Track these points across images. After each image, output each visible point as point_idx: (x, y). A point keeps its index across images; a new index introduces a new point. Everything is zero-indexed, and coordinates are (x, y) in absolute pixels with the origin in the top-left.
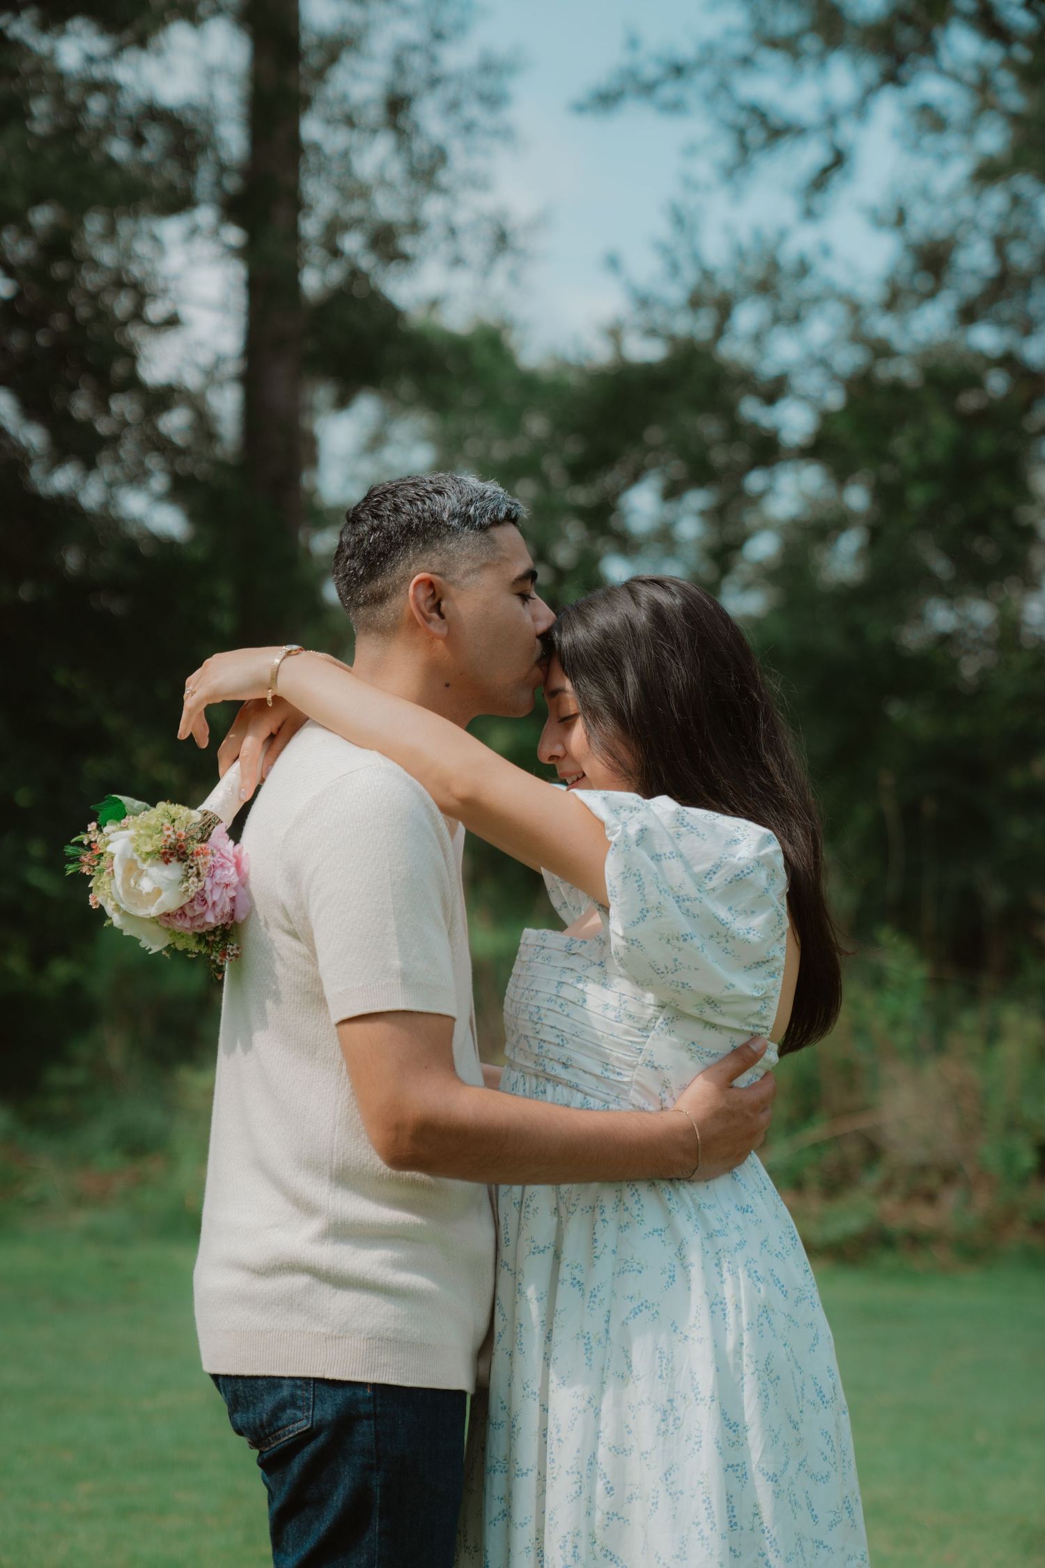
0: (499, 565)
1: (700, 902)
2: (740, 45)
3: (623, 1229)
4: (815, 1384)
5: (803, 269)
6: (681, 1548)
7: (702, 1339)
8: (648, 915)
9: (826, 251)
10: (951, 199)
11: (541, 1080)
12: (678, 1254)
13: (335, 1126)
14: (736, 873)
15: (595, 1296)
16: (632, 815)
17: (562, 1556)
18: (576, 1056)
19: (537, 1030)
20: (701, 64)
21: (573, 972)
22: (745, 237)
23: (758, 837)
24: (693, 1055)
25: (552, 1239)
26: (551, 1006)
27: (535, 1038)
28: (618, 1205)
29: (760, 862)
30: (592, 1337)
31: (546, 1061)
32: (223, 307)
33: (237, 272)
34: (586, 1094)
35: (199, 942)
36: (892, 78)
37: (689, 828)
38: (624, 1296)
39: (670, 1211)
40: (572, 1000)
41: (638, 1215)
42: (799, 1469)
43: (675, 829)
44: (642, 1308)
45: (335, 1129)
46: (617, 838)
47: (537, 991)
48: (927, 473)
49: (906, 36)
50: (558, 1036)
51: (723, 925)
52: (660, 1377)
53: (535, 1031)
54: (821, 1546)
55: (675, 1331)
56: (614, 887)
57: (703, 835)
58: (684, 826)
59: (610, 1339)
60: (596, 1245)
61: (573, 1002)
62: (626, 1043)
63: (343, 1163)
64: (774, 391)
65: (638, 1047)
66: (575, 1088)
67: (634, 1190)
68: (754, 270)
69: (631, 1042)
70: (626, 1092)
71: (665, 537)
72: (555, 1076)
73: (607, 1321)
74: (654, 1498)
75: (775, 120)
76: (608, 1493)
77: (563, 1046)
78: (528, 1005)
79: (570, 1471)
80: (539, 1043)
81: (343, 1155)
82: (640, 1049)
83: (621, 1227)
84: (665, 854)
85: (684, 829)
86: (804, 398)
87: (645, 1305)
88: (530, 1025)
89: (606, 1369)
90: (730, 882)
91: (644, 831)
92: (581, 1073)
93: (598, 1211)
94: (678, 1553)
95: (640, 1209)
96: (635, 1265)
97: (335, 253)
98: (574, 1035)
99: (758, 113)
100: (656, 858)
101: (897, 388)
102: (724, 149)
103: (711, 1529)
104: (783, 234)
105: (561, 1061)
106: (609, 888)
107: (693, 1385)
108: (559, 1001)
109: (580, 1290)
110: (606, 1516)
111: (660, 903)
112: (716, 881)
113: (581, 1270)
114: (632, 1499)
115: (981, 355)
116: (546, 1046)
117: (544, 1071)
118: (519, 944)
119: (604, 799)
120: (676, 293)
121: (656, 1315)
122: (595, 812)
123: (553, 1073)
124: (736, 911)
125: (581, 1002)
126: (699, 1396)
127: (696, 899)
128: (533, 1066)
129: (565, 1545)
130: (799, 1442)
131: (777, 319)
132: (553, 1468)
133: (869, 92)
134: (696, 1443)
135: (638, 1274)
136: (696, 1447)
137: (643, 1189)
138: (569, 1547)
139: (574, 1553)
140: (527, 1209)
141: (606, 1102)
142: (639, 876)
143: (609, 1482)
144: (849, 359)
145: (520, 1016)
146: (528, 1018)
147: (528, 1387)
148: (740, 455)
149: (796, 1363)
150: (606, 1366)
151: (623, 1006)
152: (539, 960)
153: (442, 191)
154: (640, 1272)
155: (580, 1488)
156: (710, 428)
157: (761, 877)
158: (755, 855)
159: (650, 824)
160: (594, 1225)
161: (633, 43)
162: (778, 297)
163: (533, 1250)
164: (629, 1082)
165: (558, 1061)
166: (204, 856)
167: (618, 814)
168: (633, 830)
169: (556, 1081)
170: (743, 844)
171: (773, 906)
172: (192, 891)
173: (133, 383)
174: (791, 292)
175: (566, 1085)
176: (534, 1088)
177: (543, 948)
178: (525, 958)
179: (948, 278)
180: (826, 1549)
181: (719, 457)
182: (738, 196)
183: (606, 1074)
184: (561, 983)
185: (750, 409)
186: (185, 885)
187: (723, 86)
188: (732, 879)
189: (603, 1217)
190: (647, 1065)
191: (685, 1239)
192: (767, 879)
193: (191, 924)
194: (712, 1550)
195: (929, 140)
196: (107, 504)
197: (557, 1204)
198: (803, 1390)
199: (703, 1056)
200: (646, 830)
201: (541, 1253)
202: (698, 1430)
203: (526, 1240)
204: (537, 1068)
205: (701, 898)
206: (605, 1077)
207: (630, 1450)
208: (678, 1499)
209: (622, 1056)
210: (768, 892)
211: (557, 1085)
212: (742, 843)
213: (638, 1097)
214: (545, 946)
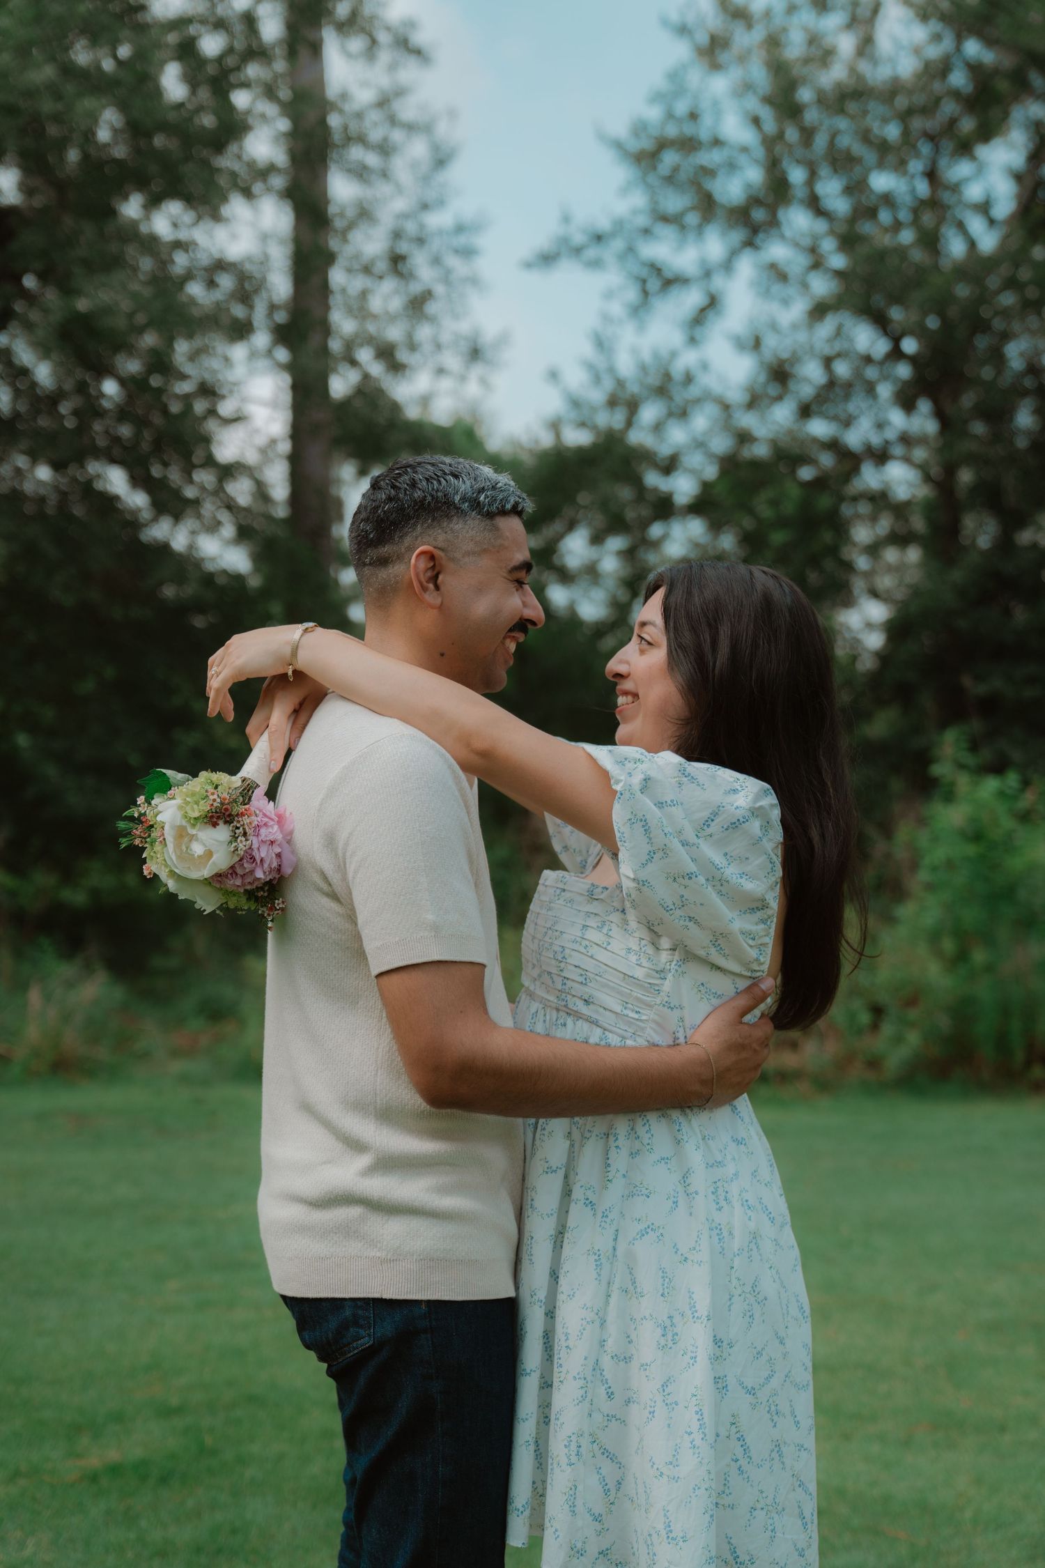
0: (498, 552)
1: (698, 847)
2: (642, 221)
3: (634, 1156)
4: (798, 1301)
5: (689, 379)
6: (674, 1455)
7: (701, 1262)
8: (655, 856)
9: (705, 366)
10: (795, 327)
11: (561, 1013)
12: (682, 1182)
13: (377, 1070)
14: (733, 821)
15: (607, 1216)
16: (636, 766)
17: (566, 1454)
18: (596, 993)
19: (561, 968)
20: (613, 234)
21: (597, 917)
22: (647, 356)
23: (755, 790)
24: (703, 996)
25: (564, 1161)
26: (576, 947)
27: (559, 975)
28: (630, 1134)
29: (755, 812)
30: (602, 1254)
31: (569, 997)
32: (274, 404)
33: (286, 380)
34: (605, 1030)
35: (249, 899)
36: (750, 244)
37: (690, 778)
38: (632, 1218)
39: (679, 1141)
40: (595, 941)
41: (648, 1144)
42: (785, 1381)
43: (677, 779)
44: (649, 1230)
45: (377, 1072)
46: (622, 787)
47: (561, 932)
48: (782, 522)
49: (759, 215)
50: (581, 975)
51: (718, 869)
52: (662, 1295)
53: (559, 969)
54: (803, 1449)
55: (676, 1252)
56: (623, 833)
57: (703, 785)
58: (686, 776)
59: (616, 1256)
60: (609, 1169)
61: (597, 945)
62: (646, 985)
63: (386, 1104)
64: (669, 466)
65: (657, 988)
66: (595, 1023)
67: (645, 1121)
68: (654, 380)
69: (650, 983)
70: (643, 1029)
71: (592, 572)
72: (576, 1012)
73: (615, 1240)
74: (651, 1407)
75: (668, 274)
76: (609, 1397)
77: (585, 984)
78: (551, 944)
79: (577, 1377)
80: (563, 980)
81: (386, 1096)
82: (658, 990)
83: (632, 1154)
84: (666, 802)
85: (686, 779)
86: (692, 472)
87: (650, 1228)
88: (553, 962)
89: (611, 1284)
90: (727, 829)
91: (647, 780)
92: (602, 1010)
93: (612, 1138)
94: (671, 1460)
95: (650, 1138)
96: (644, 1190)
97: (354, 363)
98: (597, 975)
99: (655, 268)
100: (660, 805)
101: (755, 464)
102: (632, 294)
103: (702, 1439)
104: (674, 355)
105: (583, 998)
106: (618, 835)
107: (690, 1304)
108: (584, 943)
109: (592, 1209)
110: (606, 1418)
111: (665, 845)
112: (714, 827)
113: (594, 1191)
114: (629, 1402)
115: (815, 440)
116: (569, 983)
117: (566, 1006)
118: (538, 884)
119: (610, 751)
120: (597, 396)
121: (660, 1237)
122: (600, 763)
123: (575, 1009)
124: (731, 857)
125: (605, 944)
126: (696, 1315)
127: (694, 844)
128: (555, 1001)
129: (569, 1444)
130: (785, 1355)
131: (670, 414)
132: (561, 1372)
133: (733, 254)
134: (692, 1358)
135: (646, 1198)
136: (692, 1362)
137: (652, 1117)
138: (573, 1446)
139: (578, 1452)
140: (543, 1132)
141: (624, 1038)
142: (645, 821)
143: (610, 1388)
144: (721, 444)
145: (543, 953)
146: (552, 957)
147: (535, 1294)
148: (645, 512)
149: (782, 1283)
150: (612, 1281)
151: (643, 949)
152: (561, 902)
153: (432, 320)
154: (648, 1197)
155: (586, 1392)
156: (625, 493)
157: (755, 826)
158: (751, 806)
159: (653, 774)
160: (608, 1151)
161: (566, 219)
162: (671, 398)
163: (546, 1170)
164: (646, 1020)
165: (581, 998)
166: (248, 816)
167: (624, 765)
168: (637, 780)
169: (577, 1016)
170: (742, 793)
171: (766, 854)
172: (241, 850)
173: (210, 462)
174: (680, 396)
175: (587, 1020)
176: (554, 1020)
177: (564, 890)
178: (544, 898)
179: (792, 385)
180: (806, 1451)
181: (630, 515)
182: (641, 328)
183: (626, 1012)
184: (586, 927)
185: (653, 479)
186: (234, 844)
187: (631, 250)
188: (729, 827)
189: (616, 1144)
190: (664, 1005)
191: (691, 1168)
192: (761, 830)
193: (242, 882)
194: (702, 1459)
195: (777, 288)
196: (191, 547)
197: (571, 1128)
198: (788, 1307)
199: (711, 997)
200: (649, 779)
201: (554, 1173)
202: (693, 1346)
203: (541, 1160)
204: (559, 1002)
205: (699, 844)
206: (624, 1015)
207: (630, 1358)
208: (673, 1409)
209: (641, 996)
210: (762, 840)
211: (577, 1020)
212: (740, 793)
213: (653, 1034)
214: (565, 888)
